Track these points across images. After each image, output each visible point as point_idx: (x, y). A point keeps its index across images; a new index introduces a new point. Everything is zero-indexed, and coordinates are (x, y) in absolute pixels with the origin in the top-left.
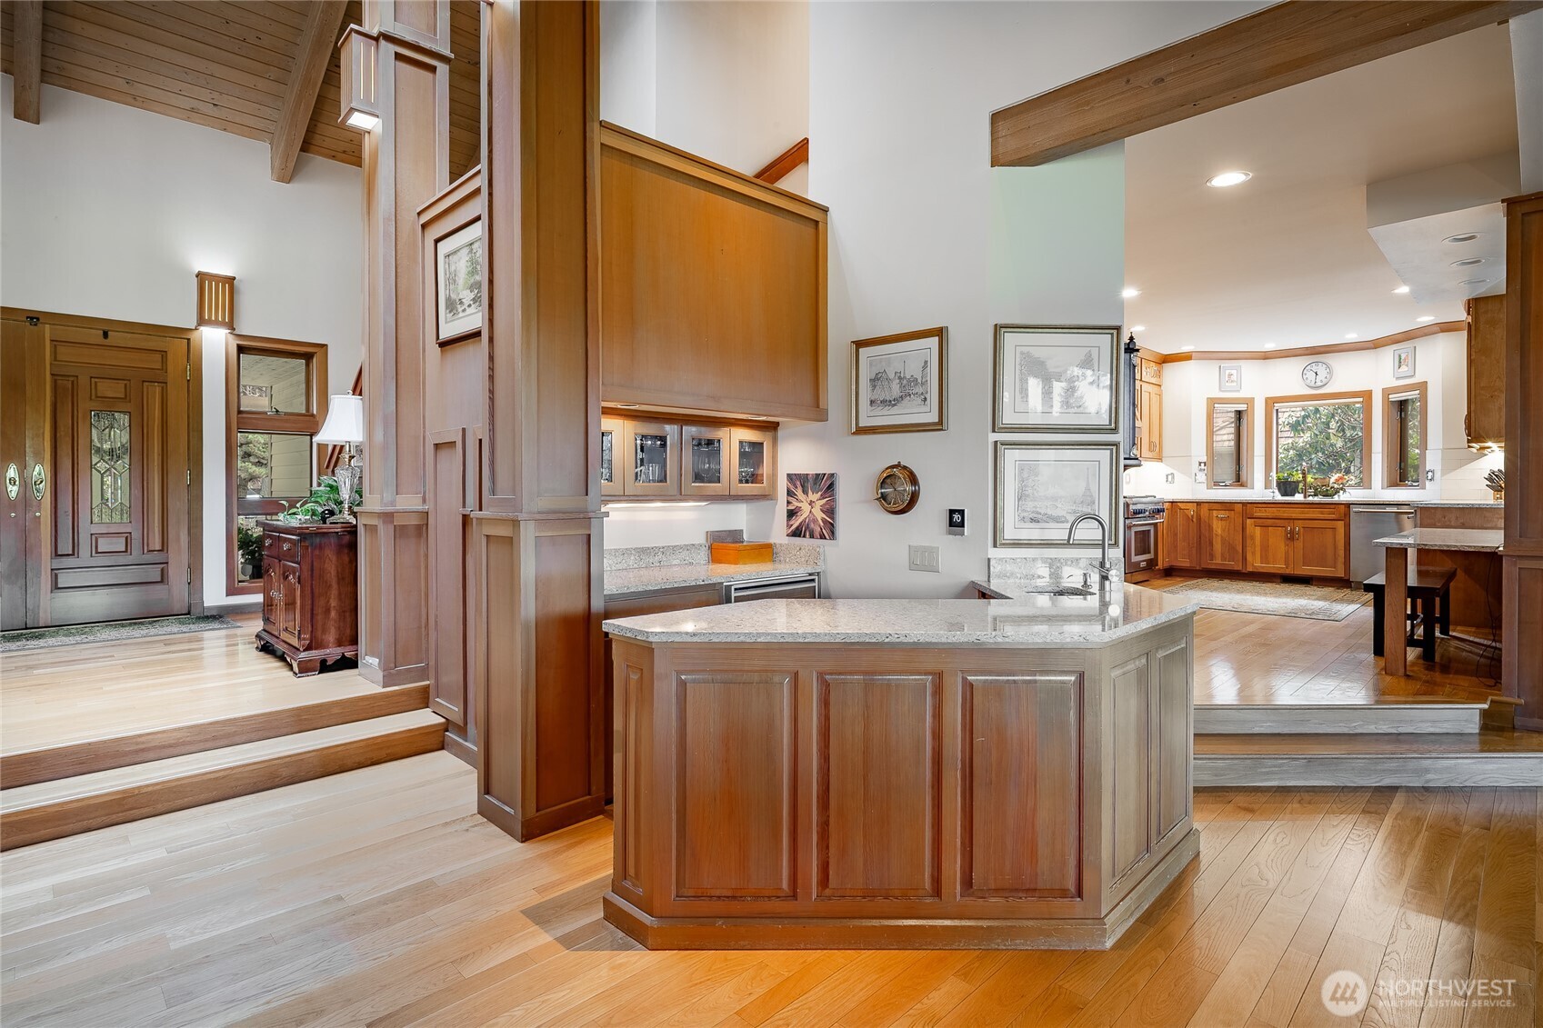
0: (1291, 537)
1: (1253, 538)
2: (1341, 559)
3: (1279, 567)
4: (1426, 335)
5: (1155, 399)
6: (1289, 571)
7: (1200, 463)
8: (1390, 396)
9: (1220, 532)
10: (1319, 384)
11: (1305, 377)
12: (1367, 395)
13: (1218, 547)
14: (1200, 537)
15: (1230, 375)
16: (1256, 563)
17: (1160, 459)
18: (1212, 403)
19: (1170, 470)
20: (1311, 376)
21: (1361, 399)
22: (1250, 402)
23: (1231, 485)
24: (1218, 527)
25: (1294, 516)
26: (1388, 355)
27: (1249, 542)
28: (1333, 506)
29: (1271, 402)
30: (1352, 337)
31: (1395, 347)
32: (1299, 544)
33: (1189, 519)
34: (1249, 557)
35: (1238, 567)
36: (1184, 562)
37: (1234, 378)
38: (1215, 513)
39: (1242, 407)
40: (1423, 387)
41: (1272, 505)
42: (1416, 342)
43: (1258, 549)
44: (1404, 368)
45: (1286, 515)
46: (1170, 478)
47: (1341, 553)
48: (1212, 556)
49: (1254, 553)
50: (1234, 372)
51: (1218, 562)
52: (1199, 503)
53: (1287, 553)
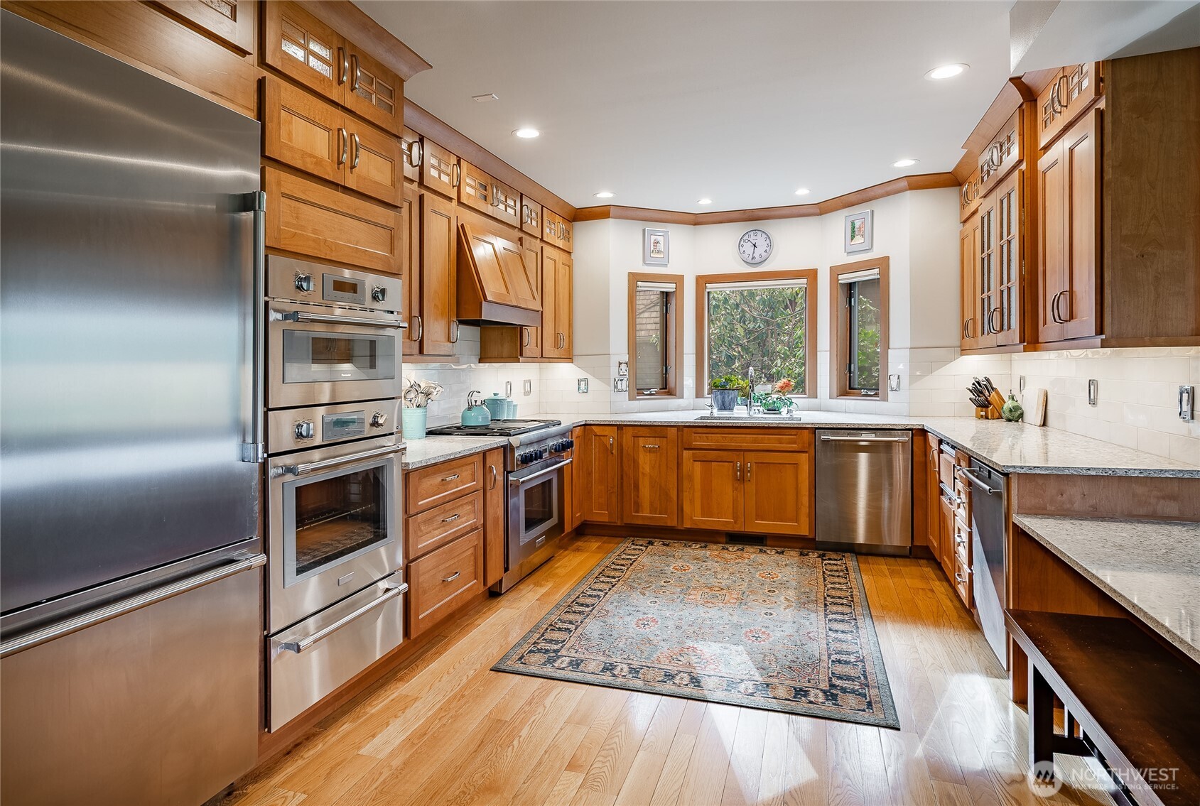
0: (741, 478)
1: (691, 478)
2: (805, 510)
3: (724, 521)
4: (888, 194)
5: (562, 270)
6: (738, 528)
7: (620, 364)
8: (840, 277)
9: (647, 469)
10: (758, 259)
11: (742, 250)
12: (811, 275)
13: (645, 492)
14: (622, 478)
15: (657, 243)
16: (695, 517)
17: (569, 358)
18: (634, 278)
19: (583, 375)
20: (748, 248)
21: (805, 281)
22: (678, 280)
23: (657, 394)
24: (646, 463)
25: (745, 445)
26: (838, 223)
27: (686, 484)
28: (794, 432)
29: (702, 281)
30: (803, 194)
31: (845, 212)
32: (751, 488)
33: (607, 451)
34: (687, 508)
35: (672, 523)
36: (600, 515)
37: (661, 246)
38: (641, 441)
39: (670, 287)
40: (883, 263)
41: (716, 430)
42: (874, 205)
43: (698, 494)
44: (858, 239)
45: (733, 445)
46: (583, 385)
47: (805, 500)
48: (638, 506)
49: (692, 501)
50: (661, 239)
51: (646, 514)
52: (620, 427)
53: (735, 501)
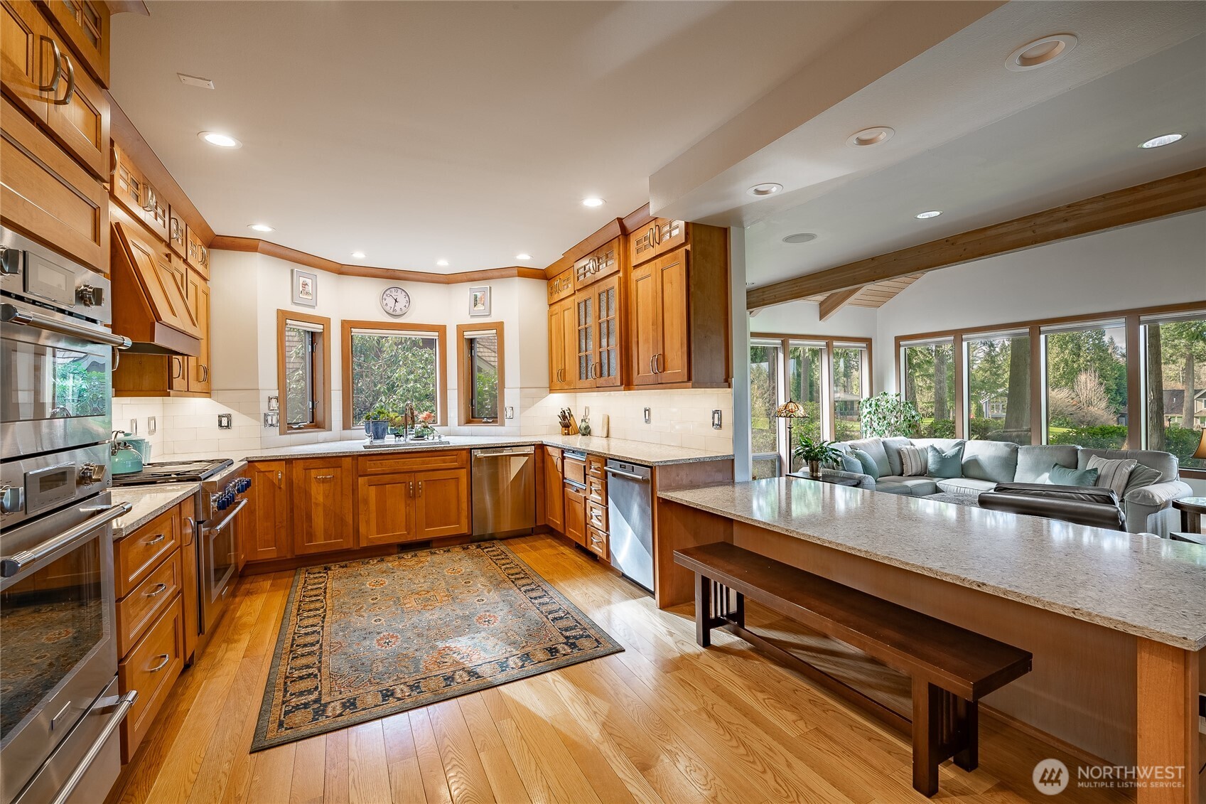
0: (412, 495)
1: (366, 501)
2: (464, 513)
3: (399, 534)
4: (502, 277)
5: (202, 297)
6: (412, 538)
7: (270, 399)
8: (465, 333)
9: (321, 499)
10: (398, 312)
11: (385, 302)
12: (442, 330)
13: (319, 521)
14: (292, 510)
15: (305, 285)
16: (371, 534)
17: (207, 393)
18: (283, 316)
19: (225, 410)
20: (390, 302)
21: (437, 334)
22: (325, 322)
23: (306, 427)
24: (318, 494)
25: (415, 467)
26: (463, 293)
27: (361, 507)
28: (455, 453)
29: (347, 326)
30: (443, 265)
31: (468, 286)
32: (421, 502)
33: (273, 486)
34: (362, 529)
35: (350, 544)
36: (268, 552)
37: (309, 289)
38: (313, 473)
39: (318, 328)
40: (499, 327)
41: (390, 457)
42: (493, 283)
43: (373, 515)
44: (480, 307)
45: (406, 468)
46: (225, 423)
47: (464, 505)
48: (311, 537)
49: (368, 522)
50: (309, 281)
51: (320, 542)
52: (289, 461)
53: (408, 516)
